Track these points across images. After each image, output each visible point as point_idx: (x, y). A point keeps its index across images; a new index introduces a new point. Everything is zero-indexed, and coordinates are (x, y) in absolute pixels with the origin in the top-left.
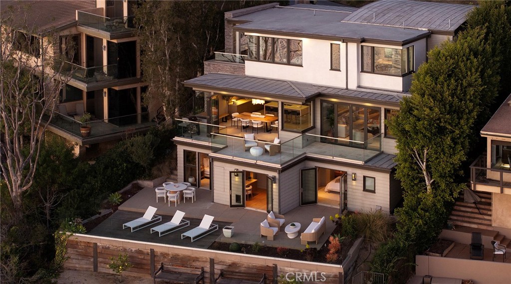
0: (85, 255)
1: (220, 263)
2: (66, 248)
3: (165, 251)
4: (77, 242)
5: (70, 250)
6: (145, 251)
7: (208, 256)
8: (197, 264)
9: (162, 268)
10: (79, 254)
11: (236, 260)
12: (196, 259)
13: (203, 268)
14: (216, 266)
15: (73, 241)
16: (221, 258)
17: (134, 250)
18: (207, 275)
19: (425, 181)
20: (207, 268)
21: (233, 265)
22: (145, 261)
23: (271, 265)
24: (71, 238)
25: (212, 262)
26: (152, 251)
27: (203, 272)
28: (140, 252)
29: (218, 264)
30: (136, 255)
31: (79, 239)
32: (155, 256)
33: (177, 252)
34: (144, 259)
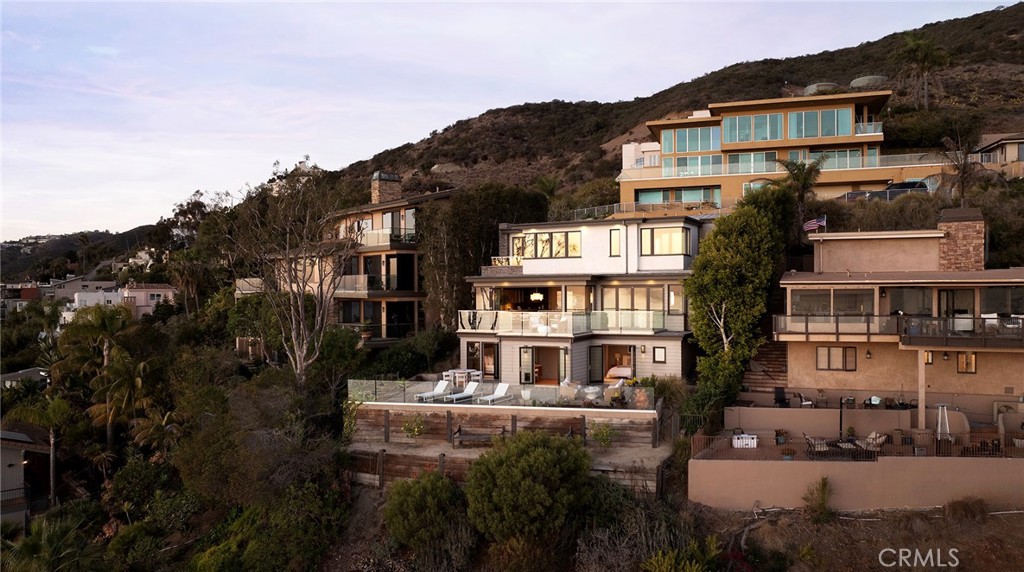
0: (375, 426)
1: (522, 420)
2: (356, 418)
3: (462, 411)
4: (367, 412)
5: (359, 421)
6: (441, 414)
7: (510, 413)
8: (498, 423)
9: (459, 430)
10: (370, 425)
11: (540, 415)
12: (496, 418)
13: (504, 428)
14: (518, 424)
15: (362, 410)
16: (523, 414)
17: (428, 414)
18: (508, 435)
19: (722, 340)
20: (509, 427)
21: (538, 420)
22: (440, 426)
23: (578, 416)
24: (361, 407)
25: (514, 419)
26: (449, 413)
27: (504, 431)
28: (435, 416)
29: (520, 420)
30: (431, 419)
31: (370, 408)
32: (452, 419)
33: (475, 412)
34: (440, 423)
